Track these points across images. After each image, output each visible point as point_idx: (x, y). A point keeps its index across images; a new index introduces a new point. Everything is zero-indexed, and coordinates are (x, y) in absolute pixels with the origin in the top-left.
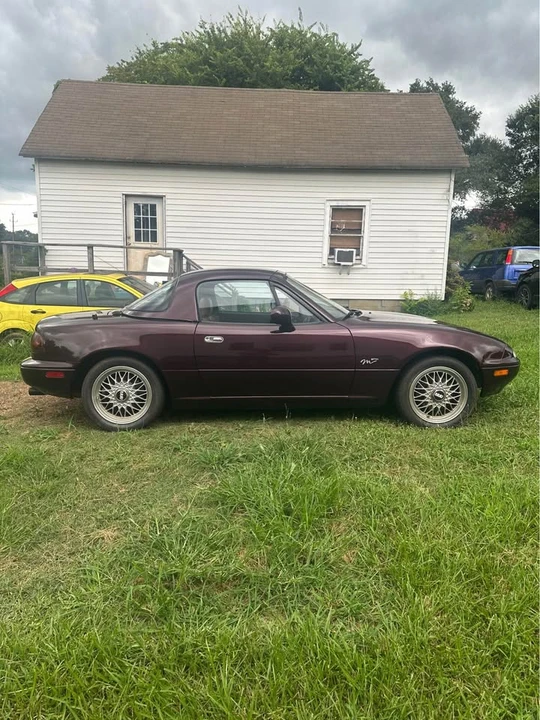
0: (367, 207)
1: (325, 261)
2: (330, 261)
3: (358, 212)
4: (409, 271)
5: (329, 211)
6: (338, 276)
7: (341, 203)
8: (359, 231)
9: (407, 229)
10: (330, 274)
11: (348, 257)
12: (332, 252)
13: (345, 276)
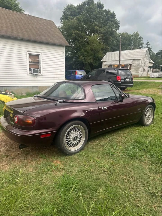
0: (41, 55)
1: (28, 73)
2: (30, 73)
3: (38, 56)
4: (55, 77)
5: (28, 55)
6: (33, 78)
7: (32, 53)
8: (39, 63)
9: (53, 63)
10: (30, 77)
11: (37, 71)
12: (30, 70)
13: (36, 78)
